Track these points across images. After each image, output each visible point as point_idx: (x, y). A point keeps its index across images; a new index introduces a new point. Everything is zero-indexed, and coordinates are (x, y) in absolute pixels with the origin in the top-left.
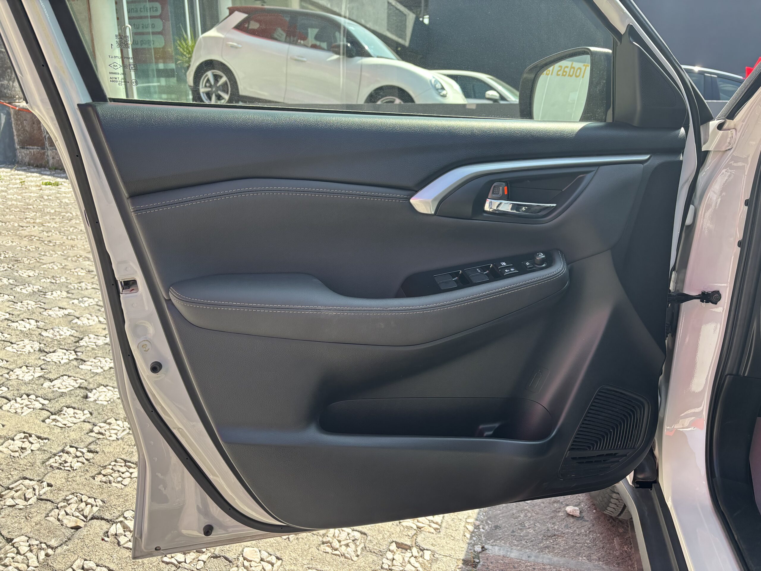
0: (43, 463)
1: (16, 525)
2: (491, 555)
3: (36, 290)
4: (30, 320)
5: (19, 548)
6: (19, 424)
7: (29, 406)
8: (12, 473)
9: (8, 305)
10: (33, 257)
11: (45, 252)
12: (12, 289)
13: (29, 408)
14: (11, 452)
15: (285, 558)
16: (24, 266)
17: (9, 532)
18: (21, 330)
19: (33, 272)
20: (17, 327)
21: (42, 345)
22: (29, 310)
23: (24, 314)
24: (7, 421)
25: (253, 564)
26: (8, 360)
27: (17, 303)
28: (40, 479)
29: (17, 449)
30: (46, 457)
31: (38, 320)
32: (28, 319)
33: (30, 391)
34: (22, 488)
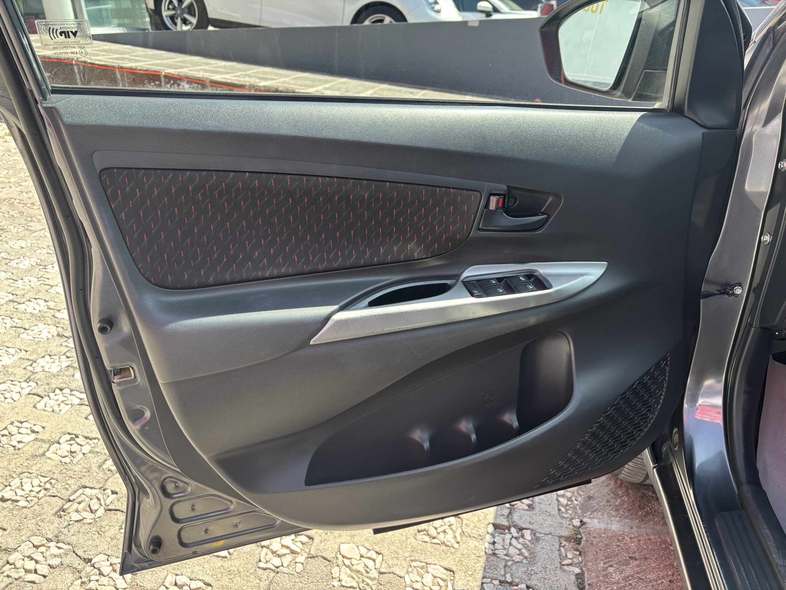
0: (100, 466)
1: (90, 542)
2: (592, 529)
3: (34, 264)
4: (37, 300)
5: (101, 569)
6: (60, 424)
7: (66, 402)
8: (69, 482)
9: (7, 284)
10: (19, 225)
11: (31, 217)
12: (6, 264)
13: (67, 405)
14: (61, 458)
15: (385, 552)
16: (12, 235)
17: (85, 551)
18: (31, 313)
19: (24, 242)
20: (25, 310)
21: (60, 329)
22: (33, 288)
23: (29, 293)
24: (47, 422)
25: (354, 561)
26: (27, 349)
27: (17, 281)
28: (101, 486)
29: (67, 454)
30: (101, 460)
31: (47, 299)
32: (36, 299)
33: (62, 385)
34: (85, 499)
